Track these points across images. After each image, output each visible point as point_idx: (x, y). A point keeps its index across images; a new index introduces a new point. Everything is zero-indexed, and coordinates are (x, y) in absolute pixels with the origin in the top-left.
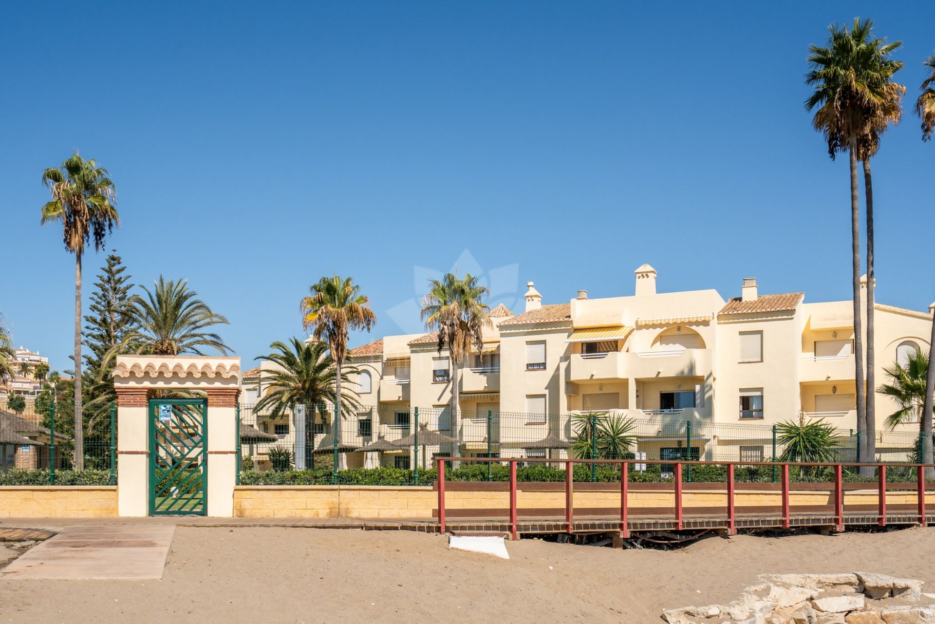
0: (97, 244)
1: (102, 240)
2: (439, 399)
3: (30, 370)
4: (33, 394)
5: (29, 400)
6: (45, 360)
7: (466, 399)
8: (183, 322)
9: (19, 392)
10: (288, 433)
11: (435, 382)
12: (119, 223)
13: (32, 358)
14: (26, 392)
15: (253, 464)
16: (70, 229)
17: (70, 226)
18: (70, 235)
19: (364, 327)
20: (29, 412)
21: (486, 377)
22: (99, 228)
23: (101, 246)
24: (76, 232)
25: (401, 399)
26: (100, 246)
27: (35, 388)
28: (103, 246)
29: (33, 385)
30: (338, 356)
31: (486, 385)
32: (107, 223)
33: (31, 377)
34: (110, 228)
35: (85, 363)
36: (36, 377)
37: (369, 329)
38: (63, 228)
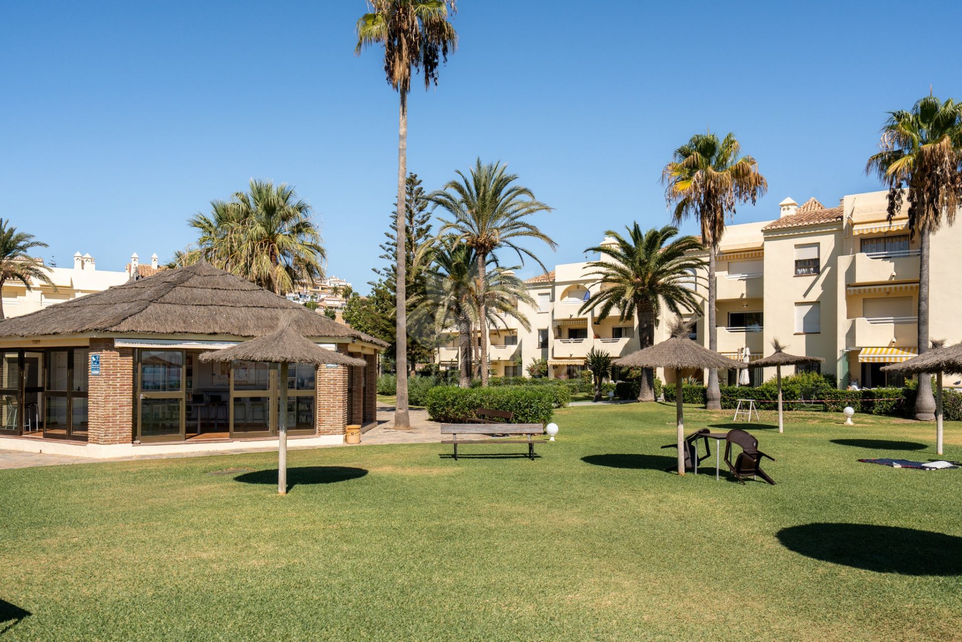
0: (427, 78)
1: (435, 71)
2: (805, 295)
3: (339, 292)
4: (341, 309)
5: (339, 314)
6: (349, 285)
7: (857, 293)
8: (501, 213)
9: (332, 308)
10: (586, 337)
11: (797, 275)
12: (457, 47)
13: (341, 284)
14: (336, 308)
15: (547, 368)
16: (394, 54)
17: (392, 51)
18: (394, 62)
19: (747, 199)
20: (339, 320)
21: (893, 264)
22: (431, 55)
23: (433, 79)
24: (401, 59)
25: (744, 297)
26: (431, 80)
27: (343, 304)
28: (436, 79)
29: (341, 302)
30: (714, 236)
31: (894, 274)
32: (441, 48)
33: (340, 296)
34: (444, 54)
35: (386, 274)
36: (343, 296)
37: (754, 201)
38: (384, 51)
